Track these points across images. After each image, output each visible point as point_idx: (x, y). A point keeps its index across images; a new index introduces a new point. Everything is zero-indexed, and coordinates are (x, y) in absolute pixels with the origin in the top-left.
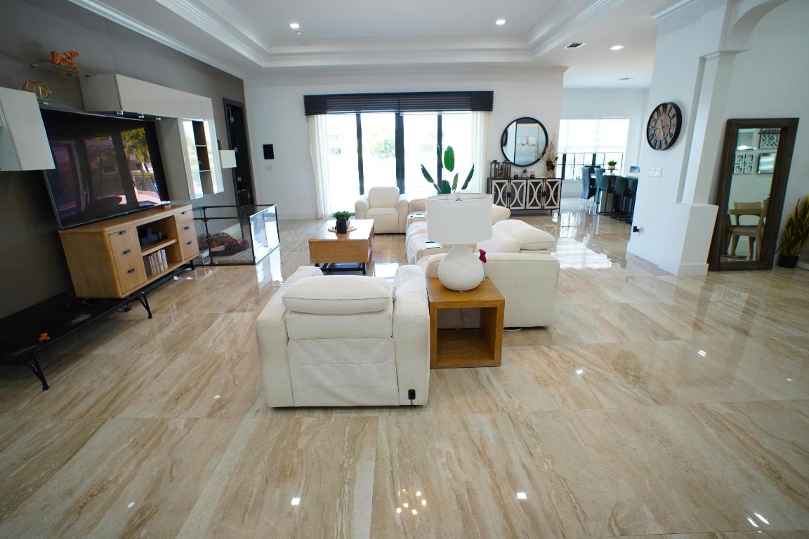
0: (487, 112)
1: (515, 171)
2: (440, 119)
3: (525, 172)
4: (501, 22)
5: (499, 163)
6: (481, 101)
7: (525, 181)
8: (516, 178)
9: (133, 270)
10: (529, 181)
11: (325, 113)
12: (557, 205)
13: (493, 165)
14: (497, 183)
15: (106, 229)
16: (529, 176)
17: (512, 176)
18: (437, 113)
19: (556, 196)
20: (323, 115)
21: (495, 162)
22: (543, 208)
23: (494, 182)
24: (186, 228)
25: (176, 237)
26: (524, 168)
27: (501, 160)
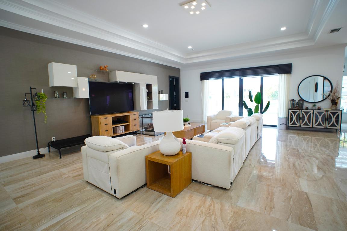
0: (288, 74)
1: (306, 105)
2: (262, 79)
3: (314, 106)
4: (283, 29)
5: (295, 101)
6: (285, 69)
7: (312, 111)
8: (307, 109)
9: (107, 130)
10: (315, 112)
11: (208, 79)
12: (339, 127)
13: (291, 102)
14: (292, 112)
15: (100, 116)
16: (317, 108)
17: (304, 108)
18: (260, 76)
19: (337, 121)
20: (207, 80)
21: (293, 100)
22: (326, 128)
23: (290, 111)
24: (134, 120)
25: (129, 122)
26: (313, 104)
27: (297, 99)
